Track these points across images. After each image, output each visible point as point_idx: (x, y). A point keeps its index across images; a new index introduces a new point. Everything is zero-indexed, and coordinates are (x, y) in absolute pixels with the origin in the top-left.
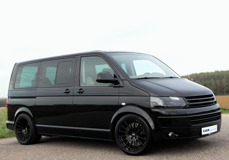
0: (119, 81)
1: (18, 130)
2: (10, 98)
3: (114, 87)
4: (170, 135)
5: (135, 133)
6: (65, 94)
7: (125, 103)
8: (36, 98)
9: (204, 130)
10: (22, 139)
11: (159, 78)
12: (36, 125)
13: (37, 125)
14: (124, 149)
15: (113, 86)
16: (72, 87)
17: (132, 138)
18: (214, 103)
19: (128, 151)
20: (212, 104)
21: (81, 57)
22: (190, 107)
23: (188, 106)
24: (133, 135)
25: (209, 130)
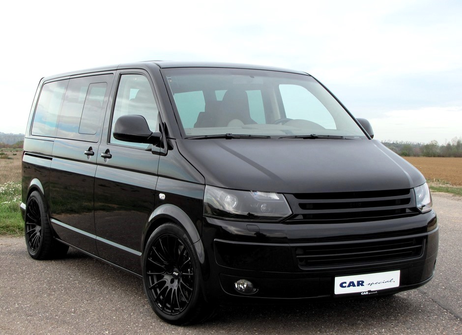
0: (161, 138)
1: (29, 225)
2: (25, 153)
4: (242, 285)
5: (180, 271)
7: (164, 195)
8: (51, 159)
9: (345, 283)
10: (32, 245)
12: (51, 219)
13: (53, 220)
15: (150, 150)
16: (98, 144)
17: (172, 282)
18: (408, 211)
19: (162, 311)
20: (402, 213)
21: (121, 75)
22: (307, 220)
23: (301, 217)
24: (174, 273)
25: (363, 282)
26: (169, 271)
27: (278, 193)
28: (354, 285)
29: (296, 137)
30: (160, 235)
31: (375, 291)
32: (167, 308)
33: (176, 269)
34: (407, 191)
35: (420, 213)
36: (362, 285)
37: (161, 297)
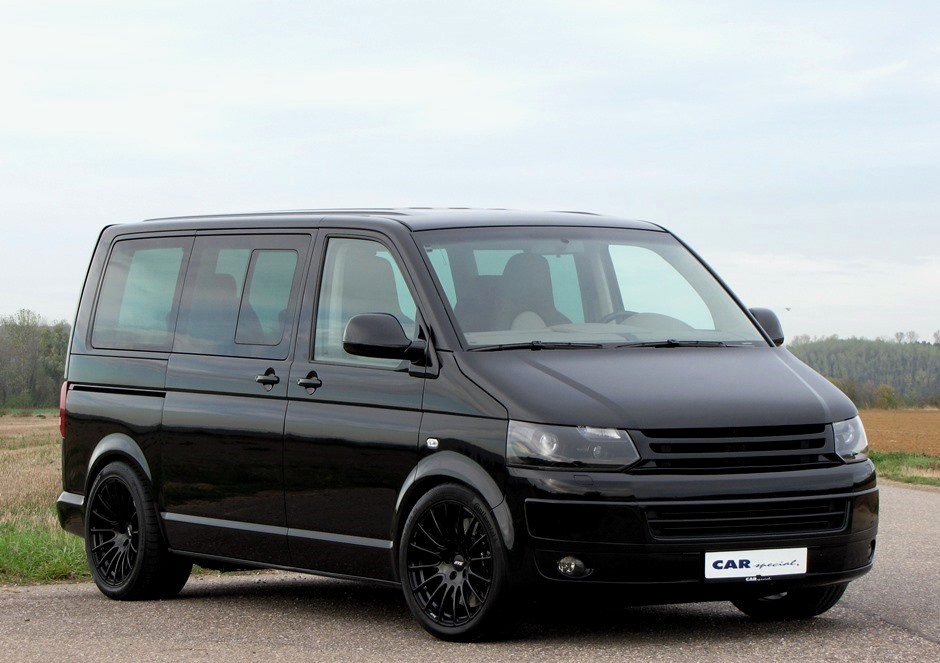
0: (425, 350)
1: (97, 534)
2: (73, 385)
3: (413, 374)
4: (569, 565)
5: (465, 557)
6: (259, 389)
7: (436, 441)
9: (721, 562)
10: (109, 574)
12: (162, 513)
13: (168, 516)
14: (424, 617)
15: (406, 370)
16: (287, 363)
17: (453, 576)
18: (822, 459)
19: (437, 623)
20: (812, 462)
21: (329, 238)
22: (663, 468)
23: (654, 464)
24: (456, 563)
25: (748, 562)
26: (449, 560)
27: (618, 429)
28: (734, 566)
29: (644, 345)
30: (432, 504)
31: (767, 577)
32: (447, 618)
33: (459, 556)
34: (820, 427)
35: (843, 463)
36: (748, 567)
37: (434, 604)
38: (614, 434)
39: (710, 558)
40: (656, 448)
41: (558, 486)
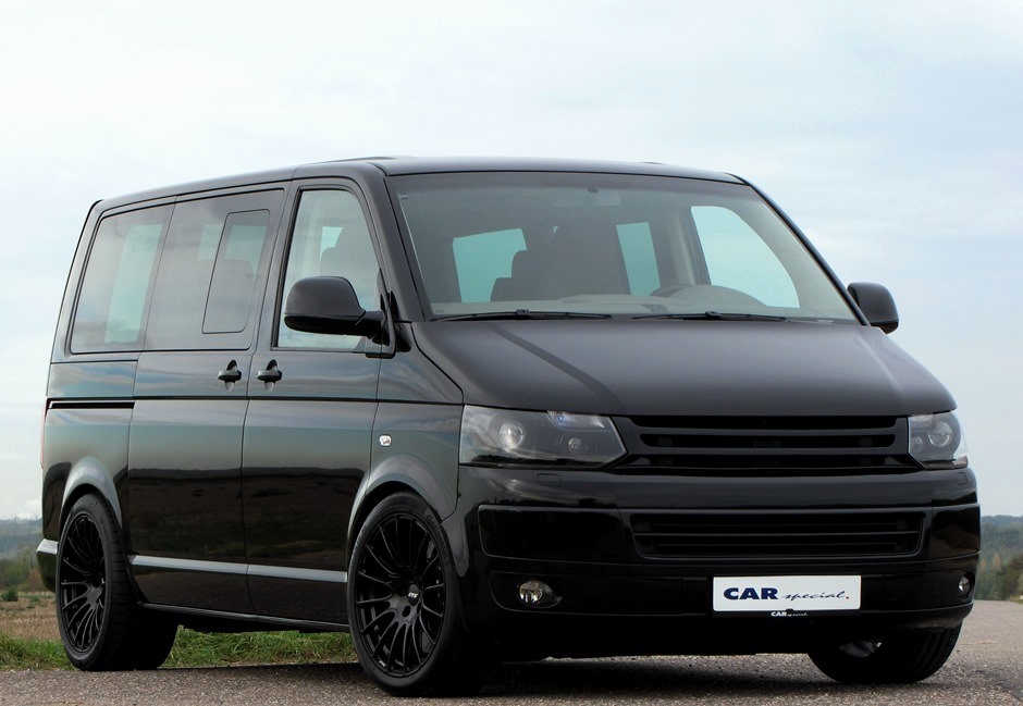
0: (382, 323)
1: (69, 588)
2: (52, 403)
3: (369, 355)
4: (532, 593)
5: (420, 587)
6: (221, 388)
7: (389, 438)
8: (131, 406)
9: (736, 590)
10: (78, 639)
11: (607, 317)
12: (130, 557)
14: (372, 667)
15: (362, 351)
16: (250, 353)
17: (406, 612)
18: (890, 462)
19: (386, 673)
20: (877, 465)
21: (301, 191)
22: (657, 466)
23: (647, 462)
24: (410, 595)
25: (775, 591)
26: (403, 592)
27: (601, 415)
28: (755, 596)
29: (670, 317)
30: (382, 520)
31: (802, 612)
32: (398, 667)
33: (413, 587)
34: (889, 421)
35: (920, 468)
36: (773, 597)
37: (385, 647)
38: (597, 422)
39: (720, 584)
40: (650, 440)
41: (525, 490)
